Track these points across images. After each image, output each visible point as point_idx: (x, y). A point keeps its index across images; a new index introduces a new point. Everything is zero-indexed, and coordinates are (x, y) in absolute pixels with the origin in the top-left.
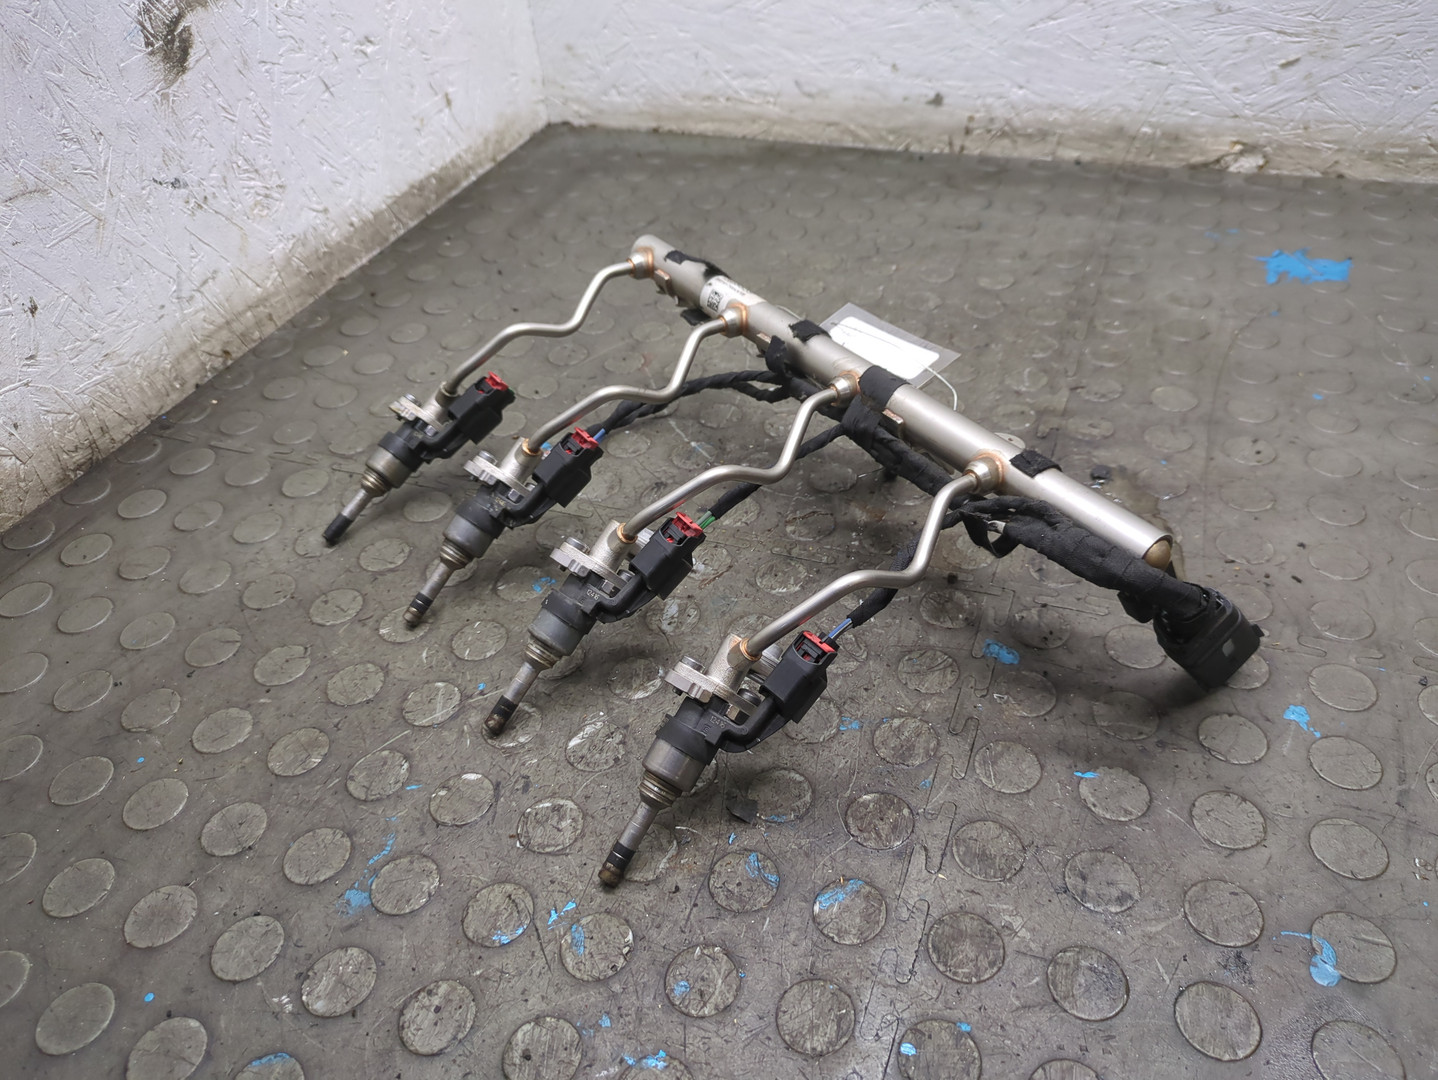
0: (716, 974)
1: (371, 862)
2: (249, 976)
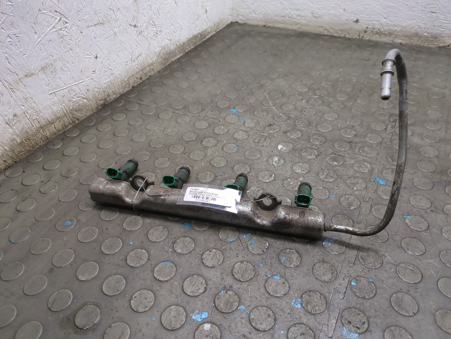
0: (294, 257)
2: (158, 241)
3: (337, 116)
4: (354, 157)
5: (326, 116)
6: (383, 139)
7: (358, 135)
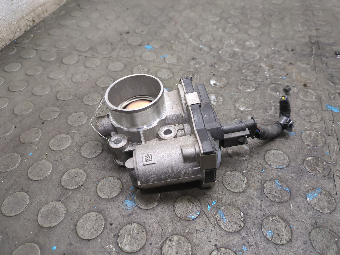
0: (281, 227)
1: (131, 189)
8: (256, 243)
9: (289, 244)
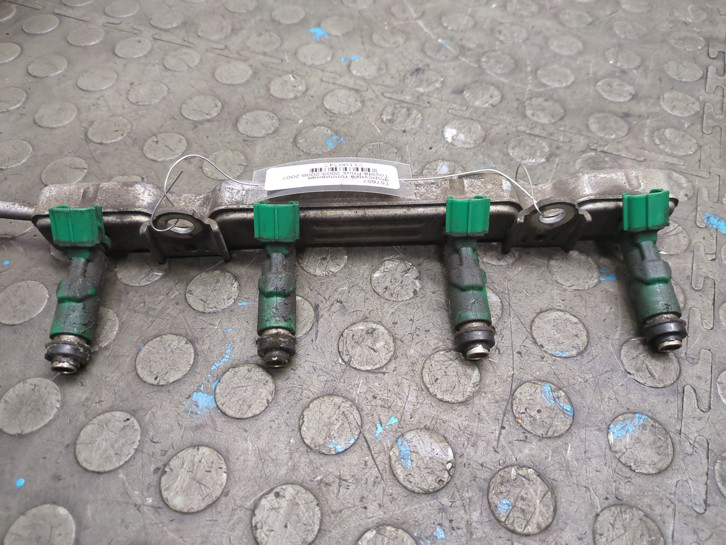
0: (534, 494)
1: (214, 367)
2: (109, 467)
3: (580, 44)
4: (643, 158)
5: (555, 43)
6: (703, 105)
7: (640, 95)
8: (469, 524)
9: (542, 536)
